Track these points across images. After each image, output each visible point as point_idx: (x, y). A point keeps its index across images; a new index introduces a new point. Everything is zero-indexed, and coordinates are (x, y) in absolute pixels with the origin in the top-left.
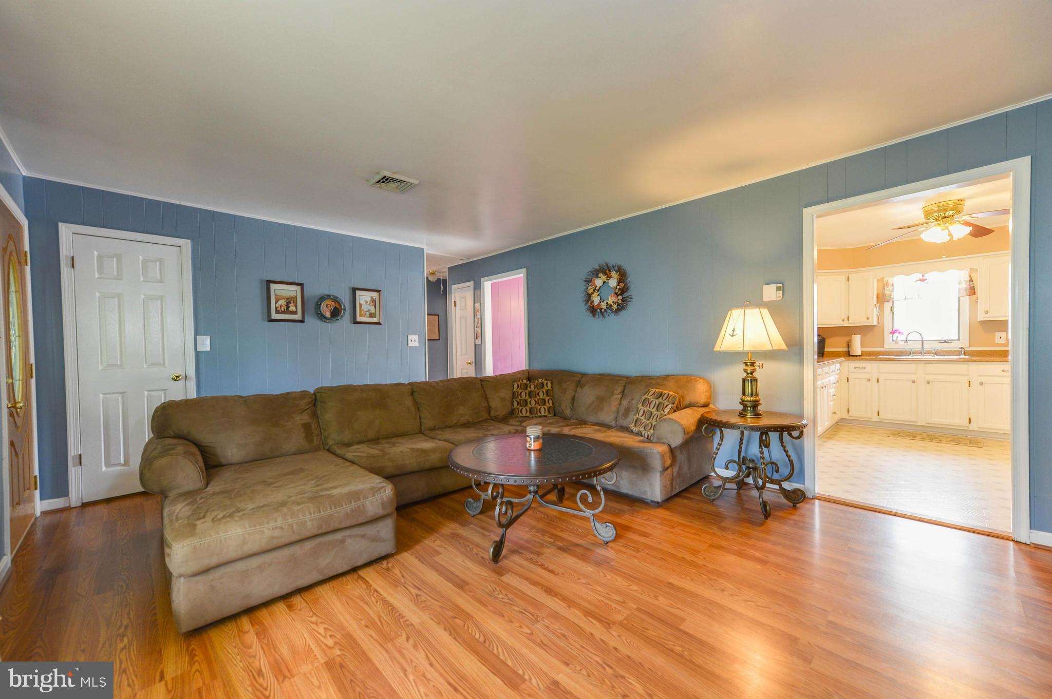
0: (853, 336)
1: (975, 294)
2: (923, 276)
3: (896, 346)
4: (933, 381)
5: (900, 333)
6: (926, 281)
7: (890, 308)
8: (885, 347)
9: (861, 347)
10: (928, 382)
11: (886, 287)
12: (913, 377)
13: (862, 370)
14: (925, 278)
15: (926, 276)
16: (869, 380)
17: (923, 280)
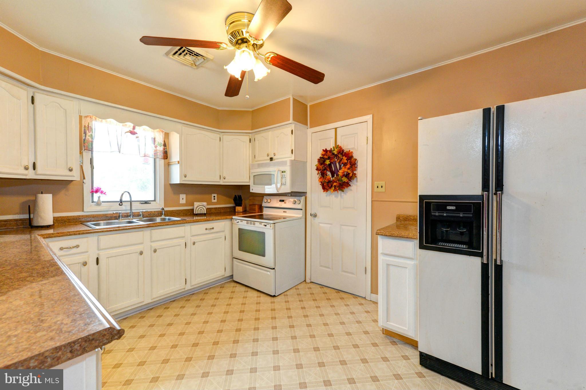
0: (40, 195)
1: (167, 158)
2: (134, 128)
3: (98, 208)
4: (158, 249)
5: (102, 192)
6: (136, 135)
7: (90, 159)
8: (85, 210)
9: (53, 212)
10: (155, 251)
11: (87, 132)
12: (140, 248)
13: (75, 250)
14: (135, 131)
15: (138, 129)
16: (85, 264)
17: (133, 133)
